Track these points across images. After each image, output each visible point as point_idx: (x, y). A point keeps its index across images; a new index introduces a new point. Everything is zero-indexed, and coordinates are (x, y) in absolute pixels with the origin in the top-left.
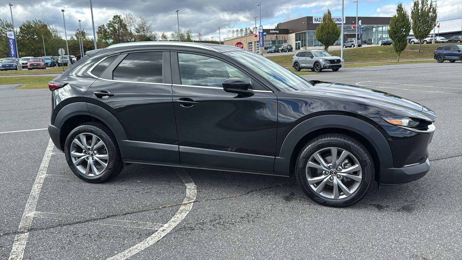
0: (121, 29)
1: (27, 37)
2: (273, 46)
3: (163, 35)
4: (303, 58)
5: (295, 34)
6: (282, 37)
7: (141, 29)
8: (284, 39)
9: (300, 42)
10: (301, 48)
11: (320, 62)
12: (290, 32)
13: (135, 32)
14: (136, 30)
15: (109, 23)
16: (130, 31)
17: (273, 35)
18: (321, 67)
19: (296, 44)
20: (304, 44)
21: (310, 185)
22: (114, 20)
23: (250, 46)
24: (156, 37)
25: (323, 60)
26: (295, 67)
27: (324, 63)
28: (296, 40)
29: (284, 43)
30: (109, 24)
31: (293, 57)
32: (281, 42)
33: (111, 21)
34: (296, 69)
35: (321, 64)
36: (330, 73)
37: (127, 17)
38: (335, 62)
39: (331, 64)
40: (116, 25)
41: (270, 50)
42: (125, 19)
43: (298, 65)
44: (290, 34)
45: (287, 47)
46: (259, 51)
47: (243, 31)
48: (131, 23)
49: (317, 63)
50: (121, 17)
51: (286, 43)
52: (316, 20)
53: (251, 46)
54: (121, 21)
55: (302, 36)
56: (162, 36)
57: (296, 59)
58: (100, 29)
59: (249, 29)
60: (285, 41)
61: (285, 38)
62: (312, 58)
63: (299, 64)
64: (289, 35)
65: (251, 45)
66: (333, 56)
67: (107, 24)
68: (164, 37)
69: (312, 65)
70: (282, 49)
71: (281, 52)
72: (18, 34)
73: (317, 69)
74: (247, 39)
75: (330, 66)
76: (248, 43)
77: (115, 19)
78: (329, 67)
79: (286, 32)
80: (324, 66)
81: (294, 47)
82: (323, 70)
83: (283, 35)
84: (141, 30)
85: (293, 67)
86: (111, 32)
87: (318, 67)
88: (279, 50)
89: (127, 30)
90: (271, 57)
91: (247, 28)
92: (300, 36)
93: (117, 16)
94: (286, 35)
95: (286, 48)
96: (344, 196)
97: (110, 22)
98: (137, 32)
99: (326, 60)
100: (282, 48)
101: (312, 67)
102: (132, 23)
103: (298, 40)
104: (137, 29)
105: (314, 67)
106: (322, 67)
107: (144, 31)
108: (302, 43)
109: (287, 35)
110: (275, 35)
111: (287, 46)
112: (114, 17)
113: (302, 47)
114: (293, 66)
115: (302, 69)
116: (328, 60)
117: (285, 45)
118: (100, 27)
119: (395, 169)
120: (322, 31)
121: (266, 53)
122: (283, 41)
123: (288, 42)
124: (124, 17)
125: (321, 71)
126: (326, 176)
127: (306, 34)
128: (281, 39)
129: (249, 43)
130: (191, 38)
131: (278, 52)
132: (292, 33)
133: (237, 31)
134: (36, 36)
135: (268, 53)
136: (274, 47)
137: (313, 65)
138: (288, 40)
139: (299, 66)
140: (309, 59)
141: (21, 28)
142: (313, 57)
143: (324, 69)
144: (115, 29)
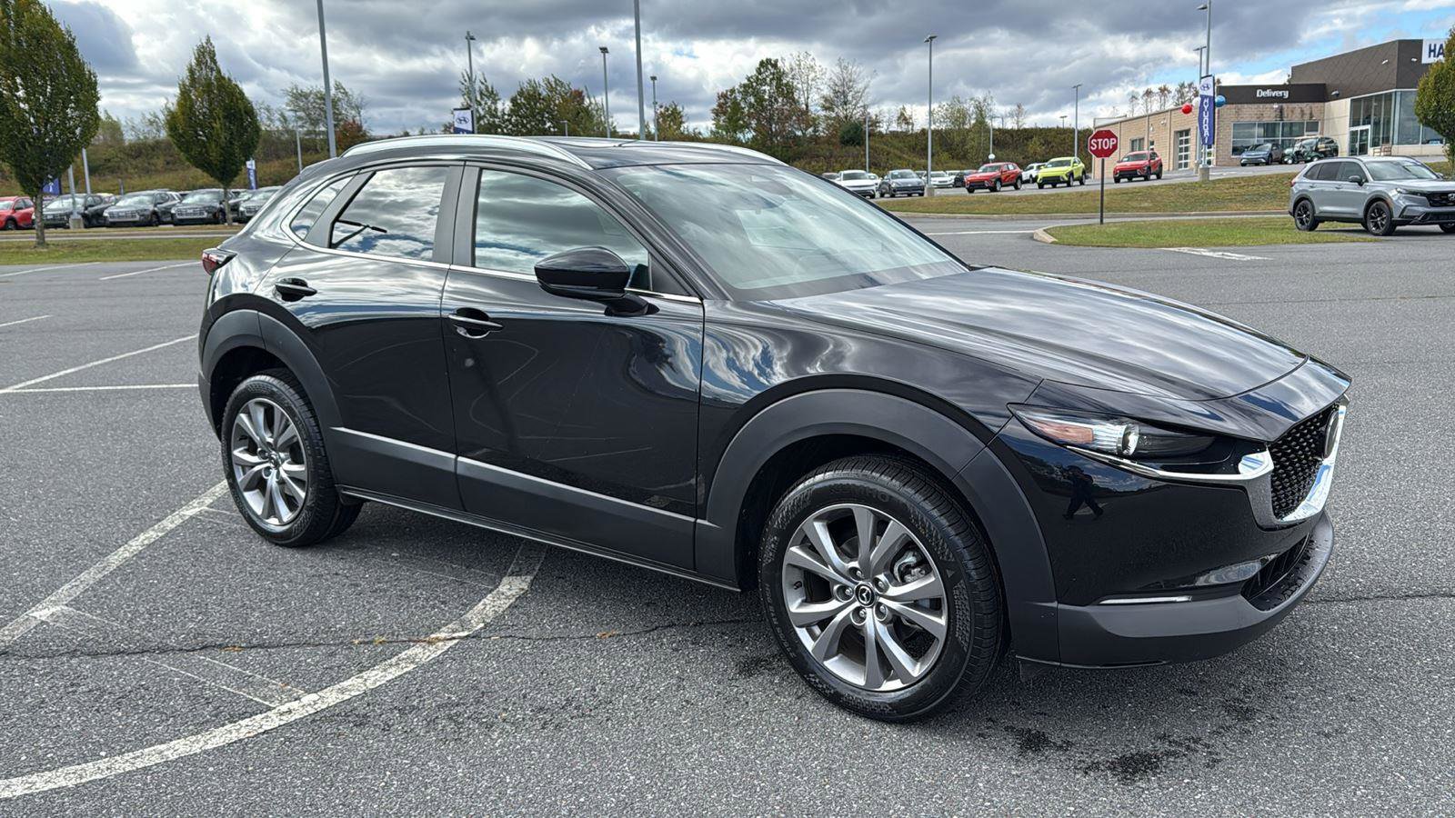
0: (780, 100)
1: (528, 126)
2: (1268, 141)
3: (902, 114)
4: (1328, 186)
5: (1349, 100)
6: (1302, 111)
7: (837, 97)
8: (1307, 118)
9: (1368, 127)
10: (1370, 150)
11: (1389, 201)
12: (1334, 93)
13: (819, 108)
14: (822, 101)
15: (746, 82)
16: (804, 106)
17: (1268, 105)
18: (1392, 216)
19: (1353, 134)
20: (1381, 136)
21: (797, 629)
22: (760, 73)
23: (1181, 142)
24: (879, 122)
25: (1399, 192)
26: (1299, 215)
27: (1403, 203)
28: (1355, 123)
29: (1306, 133)
30: (745, 86)
31: (1293, 181)
32: (1293, 130)
33: (752, 77)
34: (1302, 223)
35: (1392, 206)
36: (1431, 238)
37: (800, 65)
38: (1447, 199)
39: (1432, 205)
40: (764, 88)
41: (1253, 154)
42: (792, 70)
43: (1310, 207)
44: (1332, 103)
45: (1317, 144)
46: (1211, 158)
47: (1169, 92)
48: (810, 82)
49: (1377, 204)
50: (779, 64)
51: (1317, 131)
52: (1434, 51)
53: (1187, 141)
54: (779, 76)
55: (1378, 108)
56: (899, 118)
57: (1305, 187)
58: (722, 101)
59: (1190, 85)
60: (1313, 127)
61: (1311, 114)
62: (1360, 184)
63: (1311, 202)
64: (1327, 104)
65: (1184, 138)
66: (1445, 179)
67: (741, 87)
68: (905, 119)
69: (1359, 211)
70: (1298, 153)
71: (1293, 163)
72: (506, 117)
73: (1376, 225)
74: (1173, 120)
75: (1427, 214)
76: (1176, 132)
77: (762, 70)
78: (1427, 219)
79: (1320, 94)
80: (1405, 214)
81: (1344, 144)
82: (1398, 228)
83: (1300, 105)
84: (839, 102)
85: (1293, 214)
86: (748, 111)
87: (1380, 215)
88: (1284, 156)
89: (795, 102)
90: (1238, 178)
91: (1186, 84)
92: (1368, 109)
93: (769, 61)
94: (1316, 104)
95: (1311, 148)
96: (897, 684)
97: (749, 80)
98: (825, 108)
99: (1415, 193)
100: (1296, 149)
101: (1361, 214)
102: (813, 80)
103: (1361, 120)
104: (826, 100)
105: (1365, 215)
106: (1396, 216)
107: (846, 104)
108: (1376, 132)
109: (1322, 104)
110: (1276, 106)
111: (1315, 141)
112: (762, 63)
113: (1375, 144)
114: (1292, 211)
115: (1323, 222)
116: (1423, 194)
117: (1309, 139)
118: (724, 96)
119: (1061, 606)
120: (1438, 91)
121: (1238, 166)
122: (1303, 123)
123: (1322, 129)
124: (791, 65)
125: (1391, 231)
126: (842, 604)
127: (1391, 100)
128: (1296, 118)
129: (1181, 133)
130: (988, 121)
131: (1281, 162)
132: (1338, 97)
133: (1148, 93)
134: (548, 124)
135: (1243, 165)
136: (1269, 145)
137: (1363, 208)
138: (1323, 124)
139: (1314, 212)
140: (1348, 187)
141: (514, 101)
142: (1367, 181)
143: (1405, 225)
144: (760, 100)
